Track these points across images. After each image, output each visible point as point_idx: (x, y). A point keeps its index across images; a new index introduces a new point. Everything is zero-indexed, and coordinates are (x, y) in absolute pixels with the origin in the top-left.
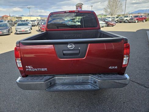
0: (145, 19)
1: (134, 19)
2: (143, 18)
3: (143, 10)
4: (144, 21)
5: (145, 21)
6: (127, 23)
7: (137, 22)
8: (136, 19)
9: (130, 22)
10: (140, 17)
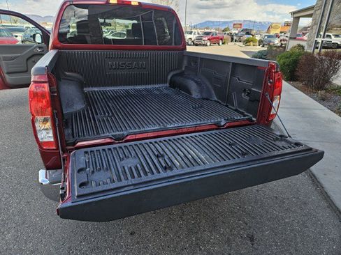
0: (221, 39)
1: (204, 39)
2: (218, 38)
3: (213, 22)
4: (221, 44)
5: (223, 44)
6: (191, 45)
7: (208, 44)
8: (206, 39)
9: (197, 45)
10: (214, 36)
